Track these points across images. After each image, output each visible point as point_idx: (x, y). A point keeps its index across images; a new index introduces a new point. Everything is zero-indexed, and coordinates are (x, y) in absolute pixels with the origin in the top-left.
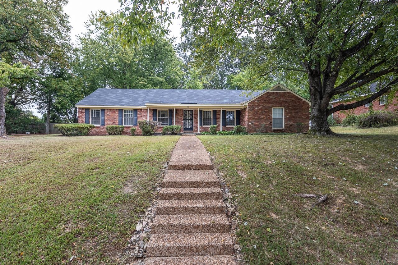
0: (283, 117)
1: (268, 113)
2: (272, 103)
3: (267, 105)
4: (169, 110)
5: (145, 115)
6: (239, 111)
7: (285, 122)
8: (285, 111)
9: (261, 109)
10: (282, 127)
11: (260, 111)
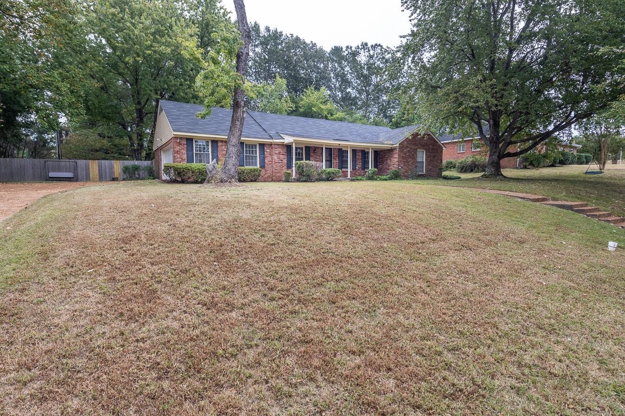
0: (424, 161)
1: (413, 156)
2: (417, 145)
3: (414, 147)
4: (306, 147)
5: (276, 152)
6: (377, 151)
7: (426, 166)
8: (426, 155)
9: (409, 151)
10: (423, 171)
11: (408, 154)
